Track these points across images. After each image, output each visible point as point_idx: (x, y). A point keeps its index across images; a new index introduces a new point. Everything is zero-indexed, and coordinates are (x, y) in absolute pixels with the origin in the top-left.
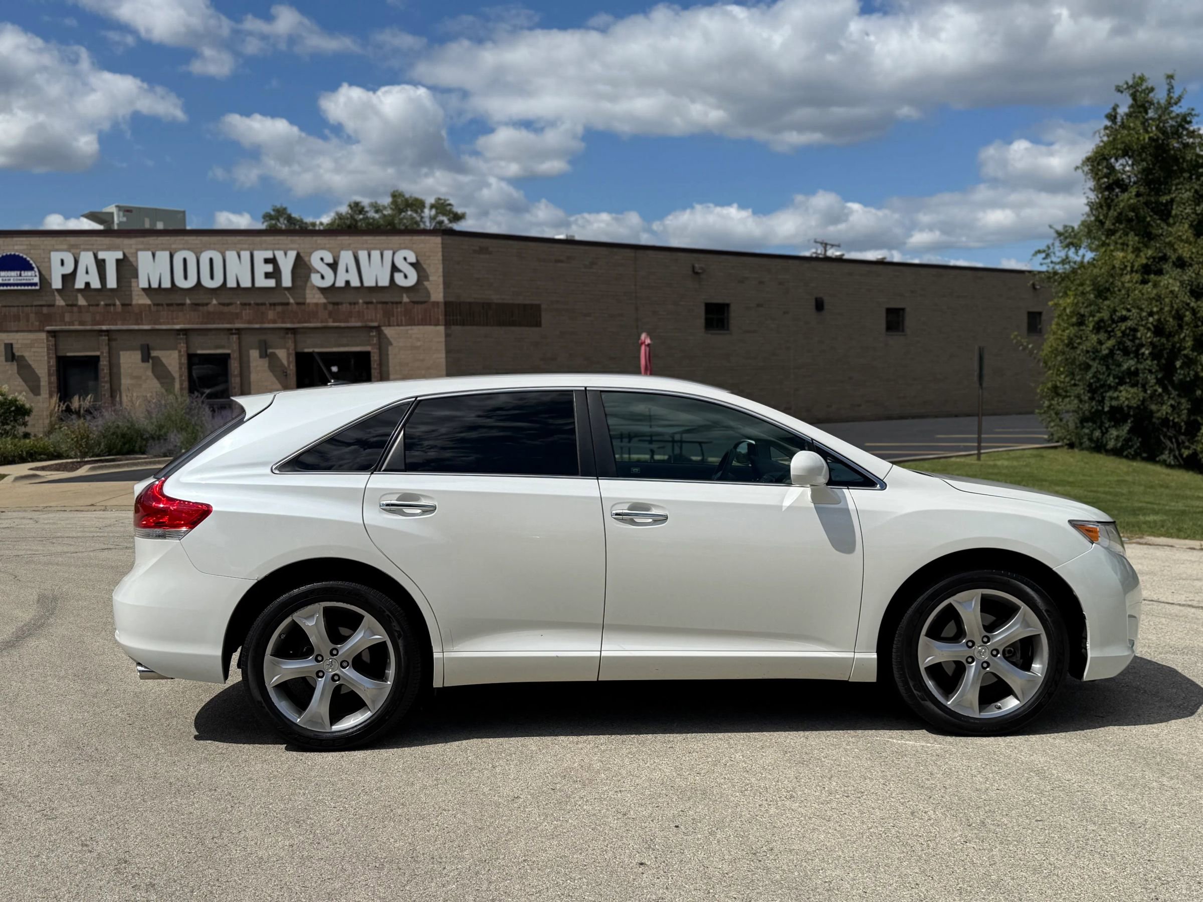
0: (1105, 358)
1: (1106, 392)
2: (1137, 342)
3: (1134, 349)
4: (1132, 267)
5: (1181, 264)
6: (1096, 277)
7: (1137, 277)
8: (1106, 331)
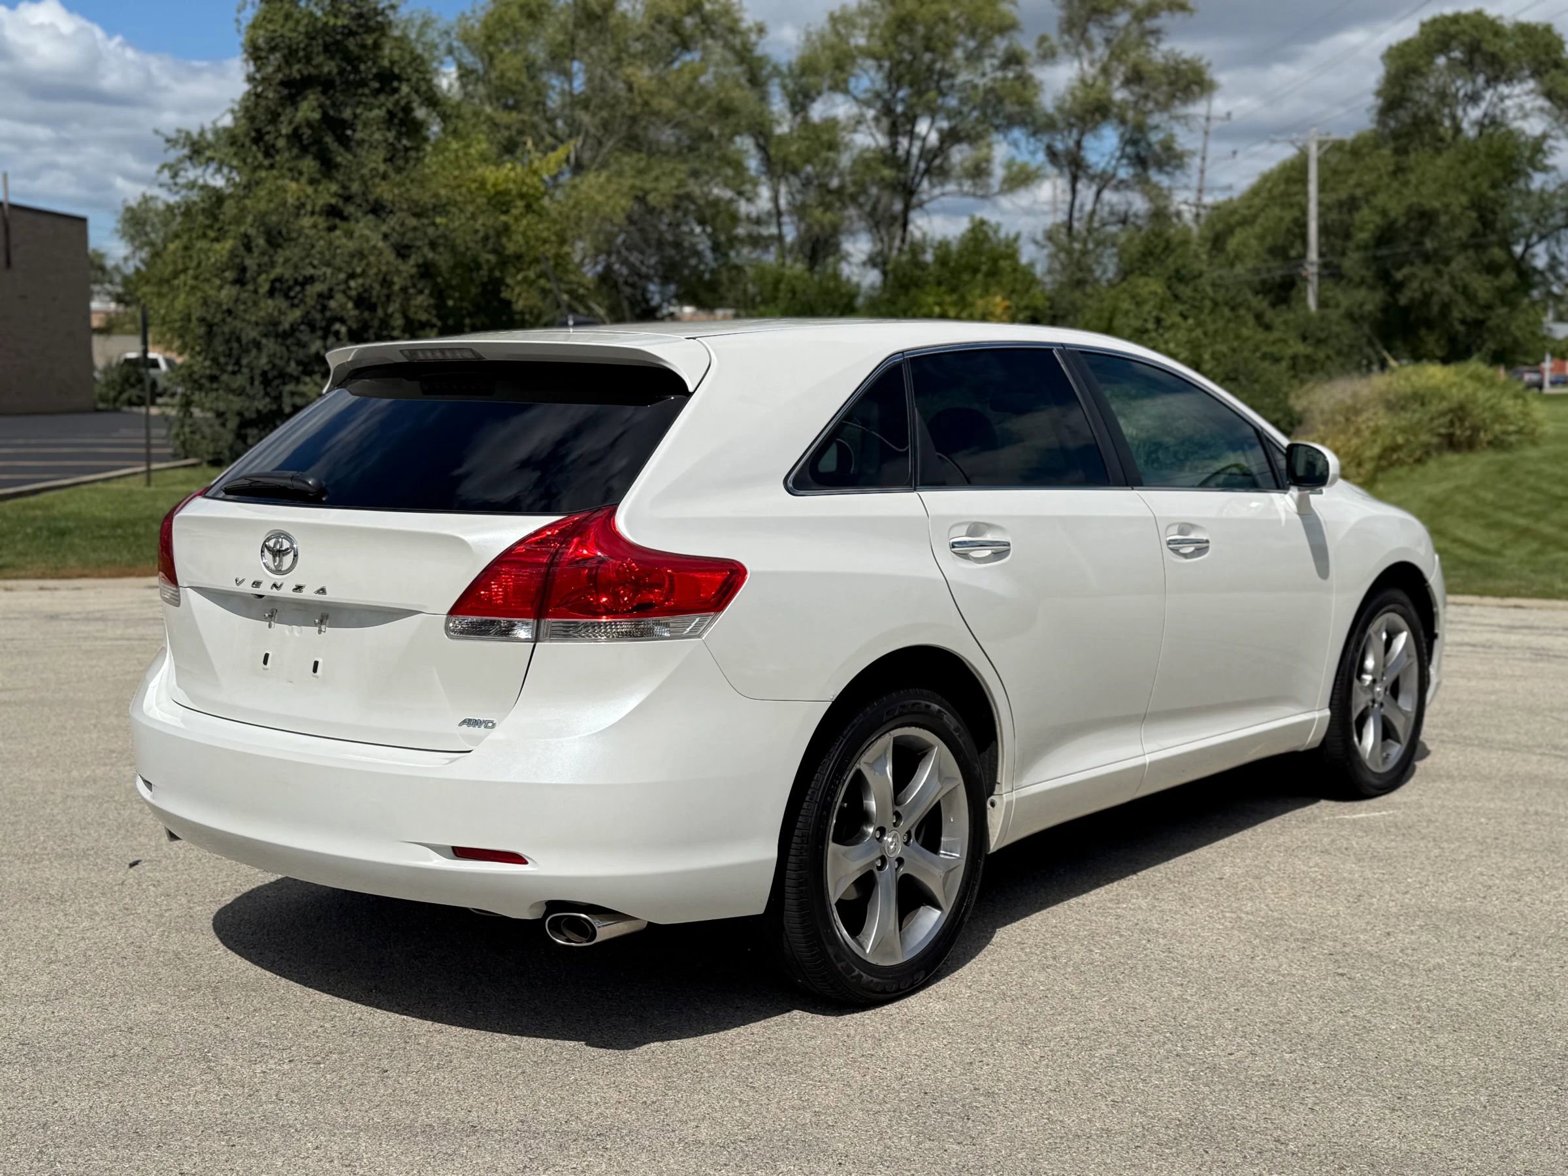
0: (285, 335)
1: (284, 384)
2: (328, 314)
3: (324, 324)
4: (314, 206)
5: (377, 209)
6: (265, 214)
7: (322, 222)
8: (287, 296)
